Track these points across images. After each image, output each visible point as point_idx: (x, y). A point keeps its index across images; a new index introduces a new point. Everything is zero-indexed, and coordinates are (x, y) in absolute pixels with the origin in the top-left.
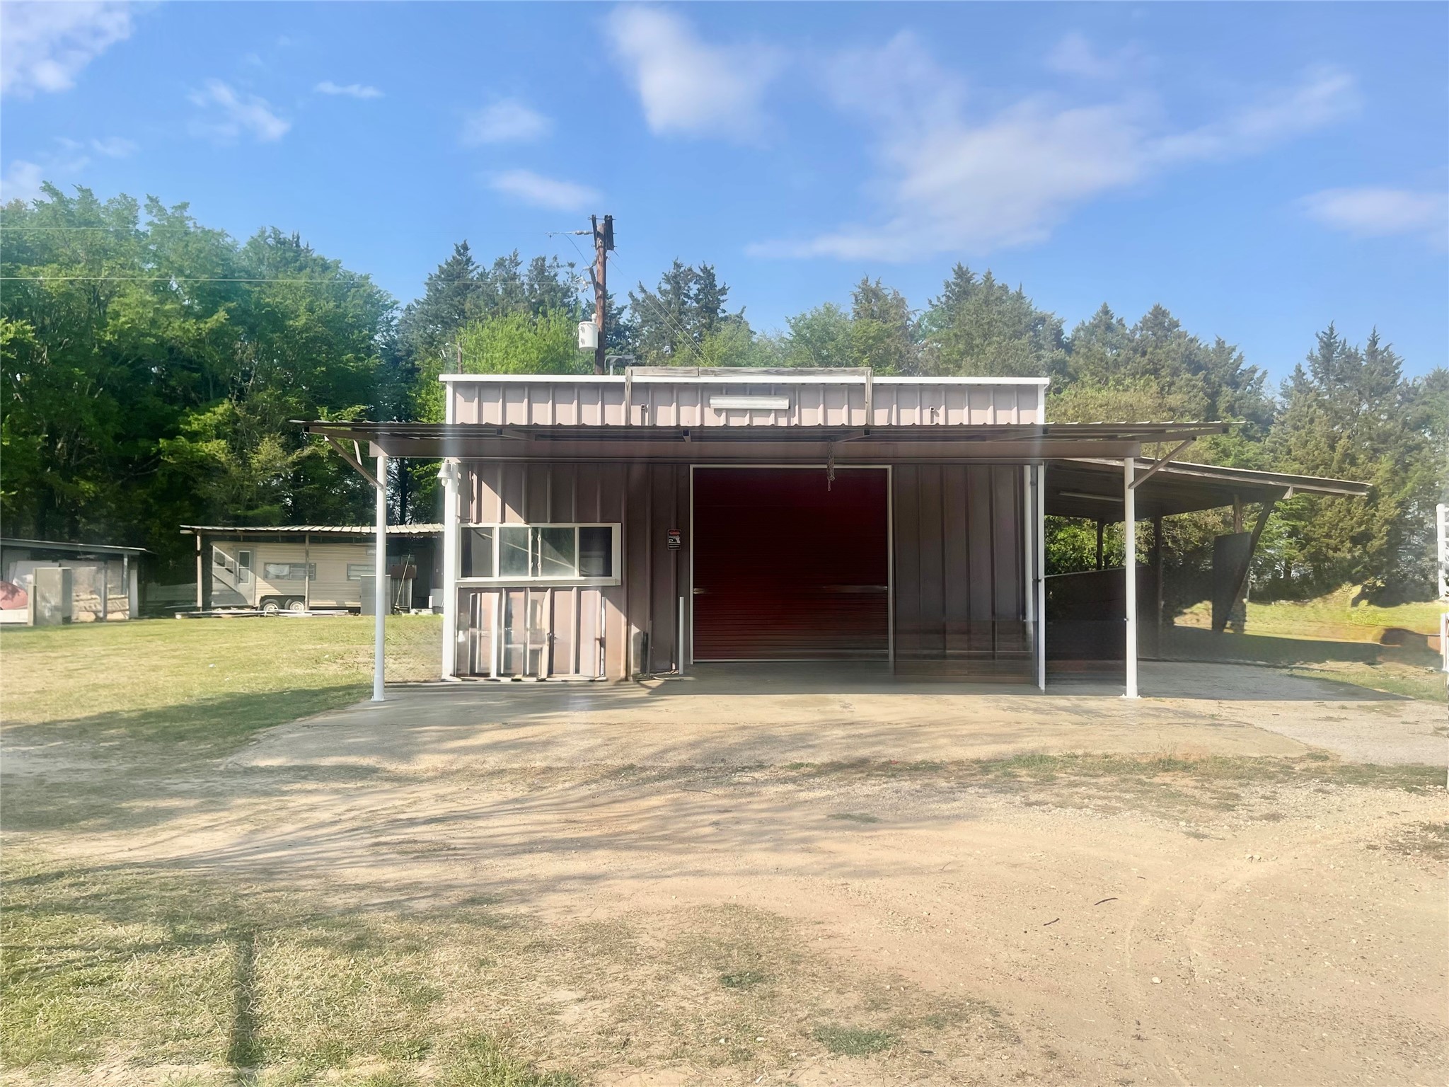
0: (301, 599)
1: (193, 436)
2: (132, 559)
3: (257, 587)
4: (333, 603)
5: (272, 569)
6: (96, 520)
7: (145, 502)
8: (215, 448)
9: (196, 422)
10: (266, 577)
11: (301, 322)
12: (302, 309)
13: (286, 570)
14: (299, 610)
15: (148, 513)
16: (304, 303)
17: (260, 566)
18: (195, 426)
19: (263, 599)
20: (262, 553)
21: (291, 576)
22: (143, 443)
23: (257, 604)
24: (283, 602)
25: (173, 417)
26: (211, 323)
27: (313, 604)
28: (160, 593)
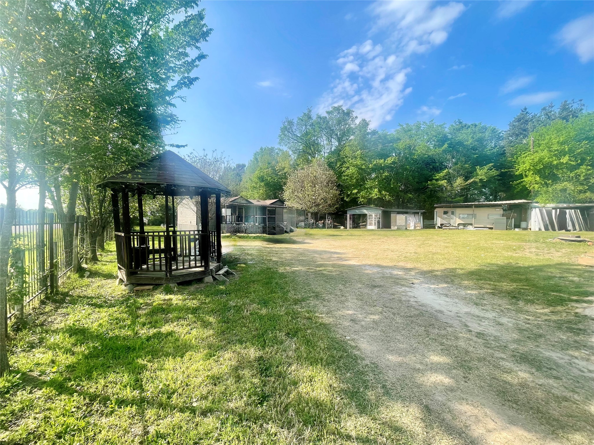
0: (471, 224)
1: (437, 180)
2: (421, 213)
3: (456, 220)
4: (483, 226)
5: (461, 216)
6: (412, 204)
7: (424, 198)
8: (444, 183)
9: (438, 176)
10: (459, 218)
11: (470, 141)
12: (470, 138)
13: (466, 216)
14: (470, 228)
15: (425, 201)
16: (471, 136)
17: (457, 215)
18: (437, 177)
19: (458, 224)
20: (458, 211)
21: (467, 218)
22: (424, 184)
23: (457, 226)
24: (465, 225)
25: (431, 176)
26: (443, 148)
27: (475, 226)
28: (428, 222)
